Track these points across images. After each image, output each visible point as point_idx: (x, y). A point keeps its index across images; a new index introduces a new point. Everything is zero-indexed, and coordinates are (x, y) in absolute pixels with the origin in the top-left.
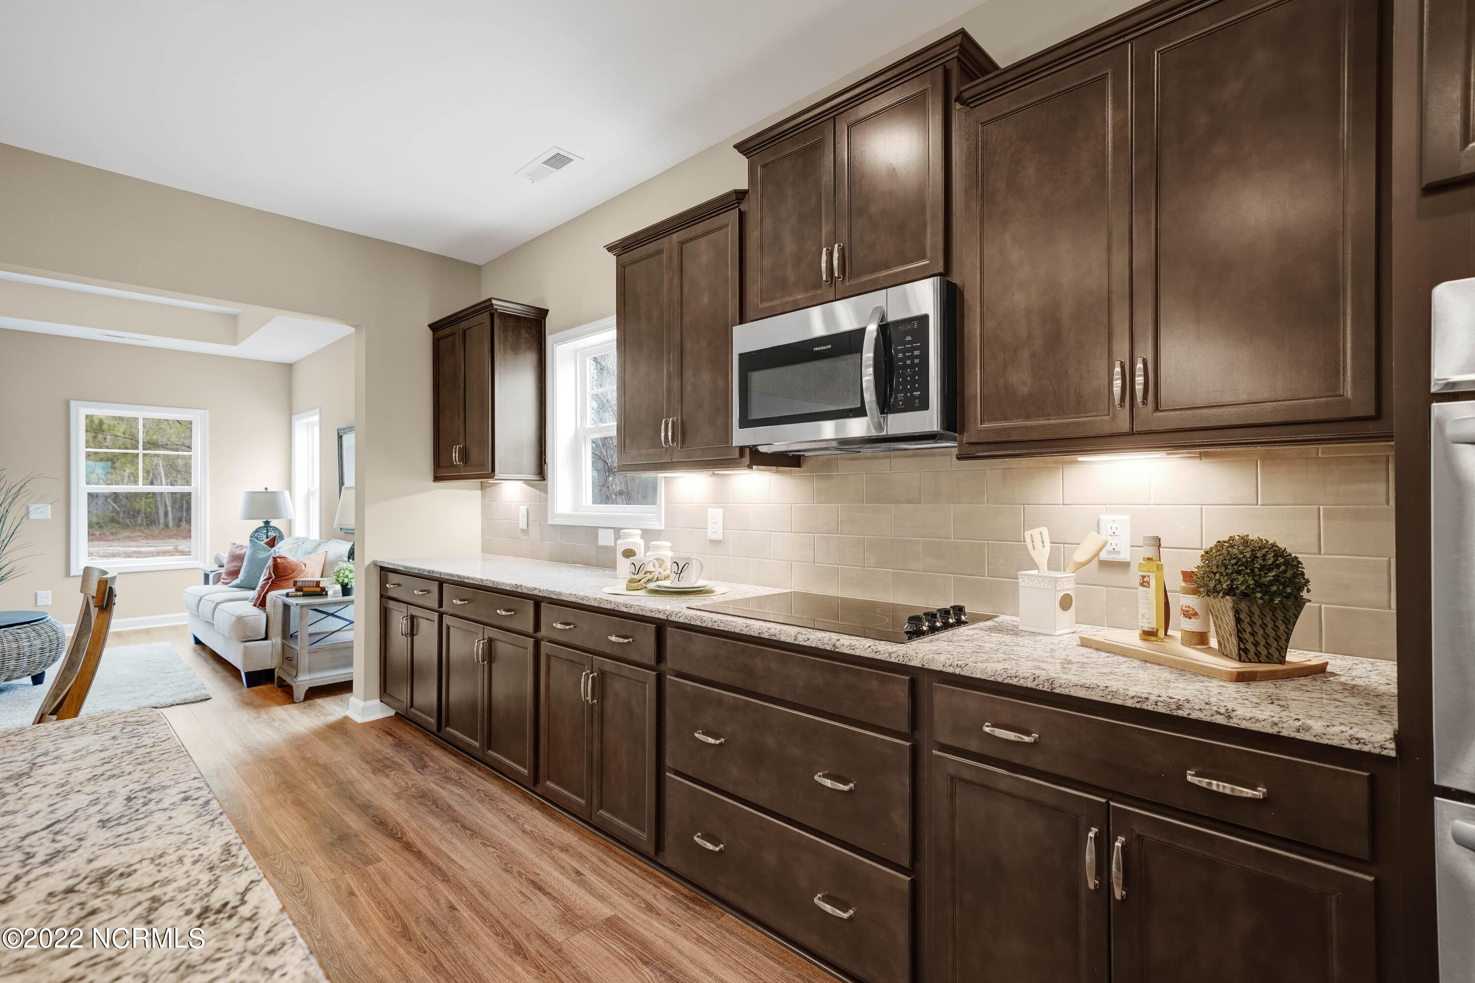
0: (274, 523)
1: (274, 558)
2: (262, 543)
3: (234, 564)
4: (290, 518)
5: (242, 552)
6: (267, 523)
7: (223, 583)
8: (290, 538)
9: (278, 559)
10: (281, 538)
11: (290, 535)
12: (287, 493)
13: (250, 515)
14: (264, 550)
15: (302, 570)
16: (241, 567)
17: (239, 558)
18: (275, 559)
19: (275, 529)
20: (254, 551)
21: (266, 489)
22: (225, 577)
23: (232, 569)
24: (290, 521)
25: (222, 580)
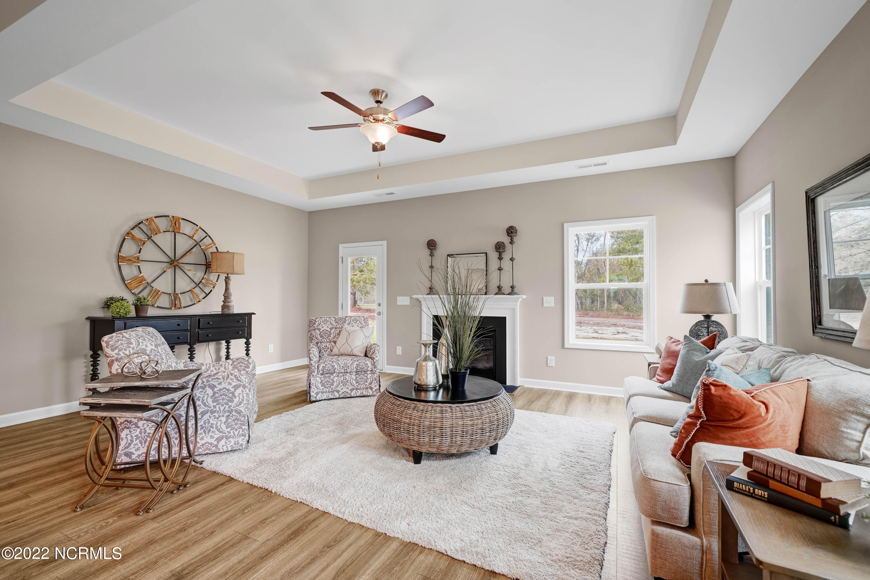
0: (715, 318)
1: (704, 384)
2: (699, 342)
3: (669, 361)
4: (734, 313)
5: (677, 348)
6: (707, 317)
7: (658, 380)
8: (734, 338)
9: (712, 388)
10: (724, 335)
11: (735, 333)
12: (730, 285)
13: (689, 310)
14: (701, 350)
15: (760, 415)
16: (675, 366)
17: (673, 355)
18: (706, 387)
19: (718, 324)
20: (688, 351)
21: (706, 281)
22: (660, 374)
23: (667, 366)
24: (735, 316)
25: (657, 376)
